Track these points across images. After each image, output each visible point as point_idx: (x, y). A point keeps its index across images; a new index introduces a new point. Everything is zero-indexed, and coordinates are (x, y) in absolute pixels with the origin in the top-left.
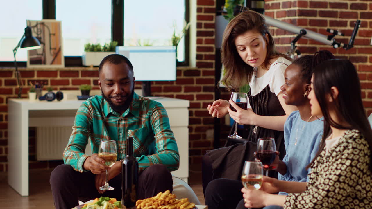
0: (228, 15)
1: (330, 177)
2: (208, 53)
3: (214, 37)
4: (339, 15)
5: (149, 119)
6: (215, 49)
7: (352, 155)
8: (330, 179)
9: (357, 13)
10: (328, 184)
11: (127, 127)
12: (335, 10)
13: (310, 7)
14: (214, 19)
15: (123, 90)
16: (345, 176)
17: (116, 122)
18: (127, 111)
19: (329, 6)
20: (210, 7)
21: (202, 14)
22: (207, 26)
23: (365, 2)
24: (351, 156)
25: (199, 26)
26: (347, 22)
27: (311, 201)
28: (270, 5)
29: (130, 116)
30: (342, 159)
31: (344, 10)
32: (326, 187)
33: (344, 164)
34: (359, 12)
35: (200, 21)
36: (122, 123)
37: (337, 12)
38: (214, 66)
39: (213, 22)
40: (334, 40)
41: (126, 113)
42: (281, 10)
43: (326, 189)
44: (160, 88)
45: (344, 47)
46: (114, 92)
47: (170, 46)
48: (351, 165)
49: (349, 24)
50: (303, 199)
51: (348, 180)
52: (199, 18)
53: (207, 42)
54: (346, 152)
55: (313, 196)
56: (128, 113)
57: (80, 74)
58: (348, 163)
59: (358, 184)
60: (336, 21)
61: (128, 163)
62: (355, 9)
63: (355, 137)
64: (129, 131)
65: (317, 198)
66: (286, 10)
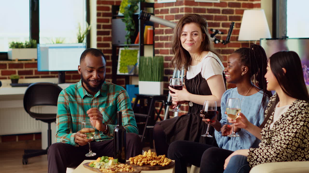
0: (125, 18)
1: (289, 134)
2: (105, 48)
3: (110, 36)
4: (214, 19)
5: (116, 99)
6: (111, 46)
7: (305, 118)
8: (289, 136)
9: (226, 17)
10: (288, 140)
11: (98, 105)
12: (211, 14)
13: (194, 12)
14: (110, 22)
15: (99, 76)
16: (300, 133)
17: (90, 101)
18: (98, 93)
19: (207, 11)
20: (107, 12)
21: (101, 17)
22: (105, 27)
23: (232, 8)
24: (303, 119)
25: (98, 27)
26: (219, 23)
27: (275, 152)
28: (160, 11)
29: (100, 96)
30: (297, 121)
31: (217, 14)
32: (287, 142)
33: (299, 124)
34: (228, 15)
35: (99, 24)
36: (95, 102)
37: (212, 16)
38: (110, 58)
39: (110, 24)
40: (216, 37)
41: (98, 94)
42: (170, 14)
43: (287, 143)
44: (70, 76)
45: (222, 43)
46: (93, 77)
47: (76, 43)
48: (304, 125)
49: (221, 25)
50: (268, 152)
51: (300, 136)
52: (98, 21)
53: (105, 39)
54: (300, 116)
55: (276, 148)
56: (99, 94)
57: (8, 67)
58: (302, 123)
59: (305, 138)
60: (212, 23)
61: (119, 131)
62: (225, 13)
63: (305, 105)
64: (100, 108)
65: (279, 150)
66: (174, 14)
